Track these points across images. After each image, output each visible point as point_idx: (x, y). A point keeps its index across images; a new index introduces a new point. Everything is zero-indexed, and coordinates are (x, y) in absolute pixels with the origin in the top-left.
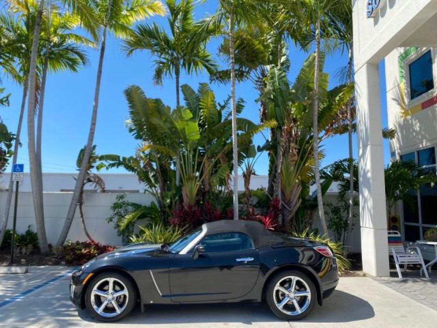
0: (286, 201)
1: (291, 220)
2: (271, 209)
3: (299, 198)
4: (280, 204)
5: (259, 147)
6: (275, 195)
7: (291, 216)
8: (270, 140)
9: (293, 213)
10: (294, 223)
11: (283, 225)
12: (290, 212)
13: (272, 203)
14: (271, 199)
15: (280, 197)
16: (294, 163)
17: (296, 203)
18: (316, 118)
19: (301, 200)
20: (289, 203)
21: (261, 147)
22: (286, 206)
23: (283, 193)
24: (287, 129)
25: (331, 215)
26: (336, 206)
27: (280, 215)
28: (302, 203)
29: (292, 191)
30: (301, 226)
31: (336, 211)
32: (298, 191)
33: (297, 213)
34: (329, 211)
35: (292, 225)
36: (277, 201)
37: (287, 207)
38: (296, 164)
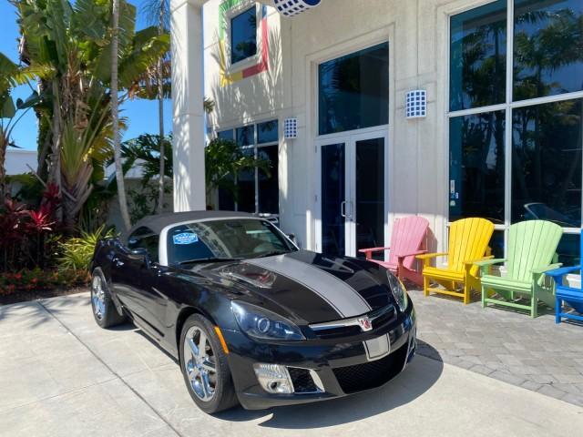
0: (70, 188)
1: (77, 215)
2: (45, 200)
3: (89, 184)
4: (60, 192)
5: (19, 101)
6: (50, 178)
7: (76, 210)
8: (39, 92)
9: (79, 206)
10: (81, 218)
11: (65, 223)
12: (75, 203)
13: (47, 191)
14: (45, 185)
15: (59, 182)
16: (82, 131)
17: (85, 190)
18: (115, 67)
19: (91, 186)
20: (73, 191)
21: (24, 102)
22: (68, 194)
23: (64, 177)
24: (70, 79)
25: (134, 206)
26: (140, 193)
27: (60, 209)
28: (93, 191)
29: (78, 174)
30: (92, 222)
31: (140, 200)
32: (87, 174)
33: (85, 204)
34: (132, 201)
35: (77, 222)
36: (54, 187)
37: (70, 197)
38: (83, 134)
